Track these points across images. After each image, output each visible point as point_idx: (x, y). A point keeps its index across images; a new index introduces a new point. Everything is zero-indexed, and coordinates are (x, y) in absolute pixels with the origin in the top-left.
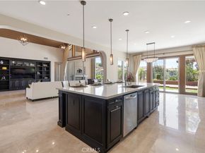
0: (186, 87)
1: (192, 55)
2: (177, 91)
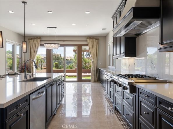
0: (83, 74)
1: (87, 45)
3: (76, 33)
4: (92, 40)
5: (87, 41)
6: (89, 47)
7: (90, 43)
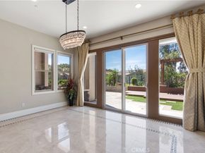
2: (144, 112)
3: (138, 6)
4: (186, 18)
5: (171, 26)
6: (178, 40)
7: (181, 27)
